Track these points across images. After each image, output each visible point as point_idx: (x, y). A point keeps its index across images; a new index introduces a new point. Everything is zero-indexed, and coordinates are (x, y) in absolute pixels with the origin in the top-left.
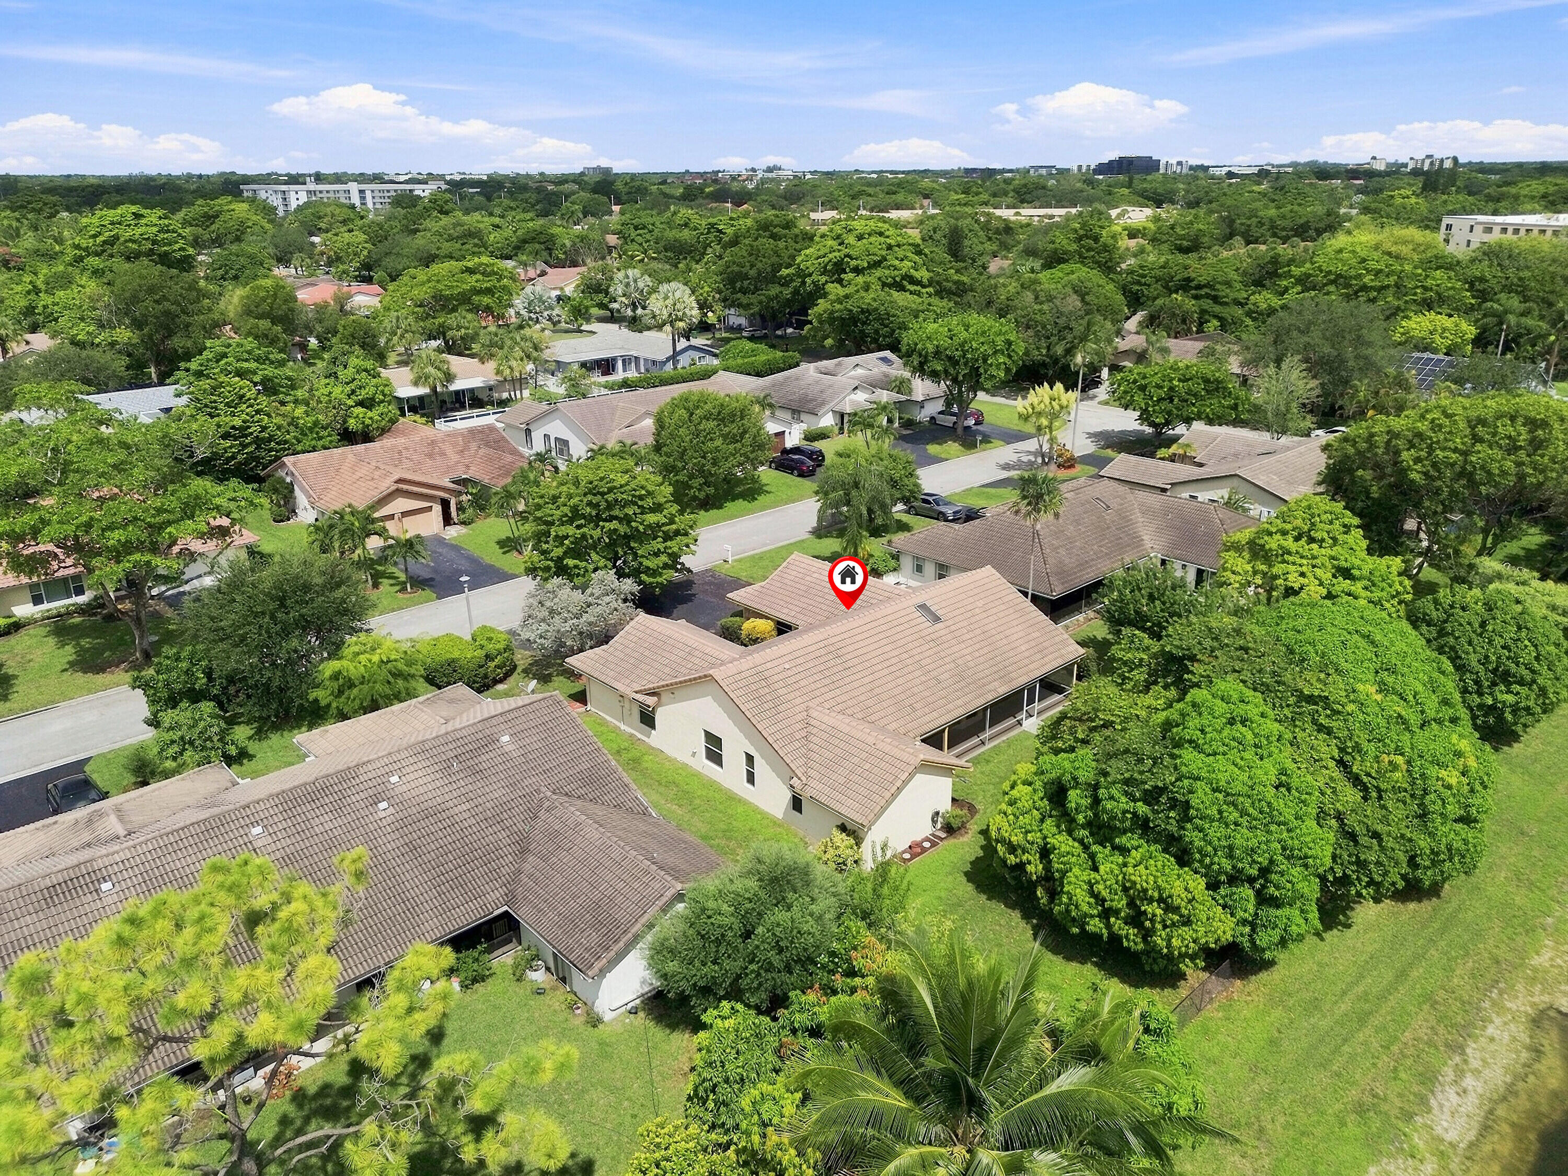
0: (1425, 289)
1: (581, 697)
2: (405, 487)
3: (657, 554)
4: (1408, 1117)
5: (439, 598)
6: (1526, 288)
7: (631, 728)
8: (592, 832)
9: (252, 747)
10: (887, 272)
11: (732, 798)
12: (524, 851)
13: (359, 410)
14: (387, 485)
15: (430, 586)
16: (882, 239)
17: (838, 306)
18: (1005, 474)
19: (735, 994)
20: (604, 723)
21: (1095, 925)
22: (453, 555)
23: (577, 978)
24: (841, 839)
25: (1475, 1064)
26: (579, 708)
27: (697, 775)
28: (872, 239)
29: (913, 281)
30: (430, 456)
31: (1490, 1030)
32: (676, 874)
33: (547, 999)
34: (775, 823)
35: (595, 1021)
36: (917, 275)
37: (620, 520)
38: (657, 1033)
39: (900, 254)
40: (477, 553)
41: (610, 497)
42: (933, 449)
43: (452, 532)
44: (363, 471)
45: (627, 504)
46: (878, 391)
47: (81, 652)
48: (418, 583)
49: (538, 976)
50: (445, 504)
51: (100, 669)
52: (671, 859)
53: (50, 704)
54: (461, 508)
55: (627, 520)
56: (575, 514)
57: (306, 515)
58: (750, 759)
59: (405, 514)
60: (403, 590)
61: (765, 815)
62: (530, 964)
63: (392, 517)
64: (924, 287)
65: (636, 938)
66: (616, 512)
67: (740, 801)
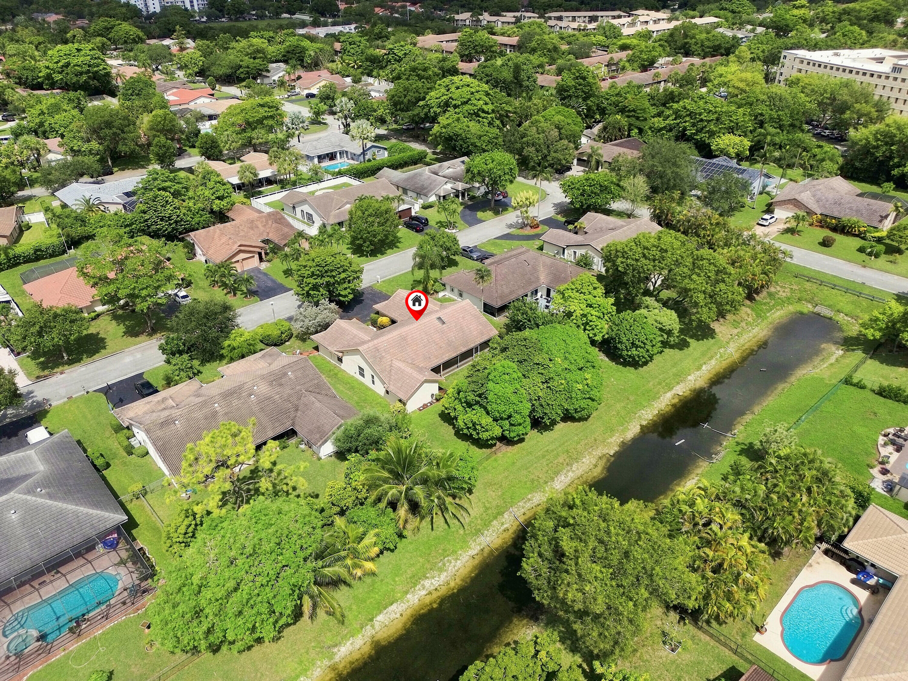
0: (731, 121)
1: (317, 348)
2: (242, 248)
3: (345, 289)
4: (546, 483)
5: (261, 300)
6: (780, 120)
7: (335, 362)
8: (318, 404)
9: (201, 369)
10: (470, 107)
11: (368, 389)
12: (297, 410)
13: (217, 202)
14: (235, 248)
15: (257, 295)
16: (469, 88)
17: (444, 130)
18: (508, 231)
19: (356, 451)
20: (324, 359)
21: (465, 431)
22: (265, 278)
23: (314, 447)
24: (399, 404)
25: (574, 469)
26: (316, 353)
27: (357, 380)
28: (464, 89)
29: (483, 111)
30: (252, 228)
31: (584, 460)
32: (342, 417)
33: (306, 453)
34: (381, 397)
35: (319, 459)
36: (485, 108)
37: (330, 277)
38: (337, 462)
39: (477, 96)
40: (274, 277)
41: (326, 268)
42: (480, 214)
43: (264, 266)
44: (224, 240)
45: (332, 271)
46: (457, 183)
47: (127, 327)
48: (252, 293)
49: (303, 446)
50: (260, 254)
51: (136, 335)
52: (341, 413)
53: (121, 350)
54: (266, 254)
55: (334, 277)
56: (313, 274)
57: (200, 257)
58: (373, 377)
59: (243, 260)
60: (246, 297)
61: (378, 394)
62: (300, 443)
63: (238, 261)
64: (489, 114)
65: (331, 436)
66: (329, 274)
67: (370, 389)
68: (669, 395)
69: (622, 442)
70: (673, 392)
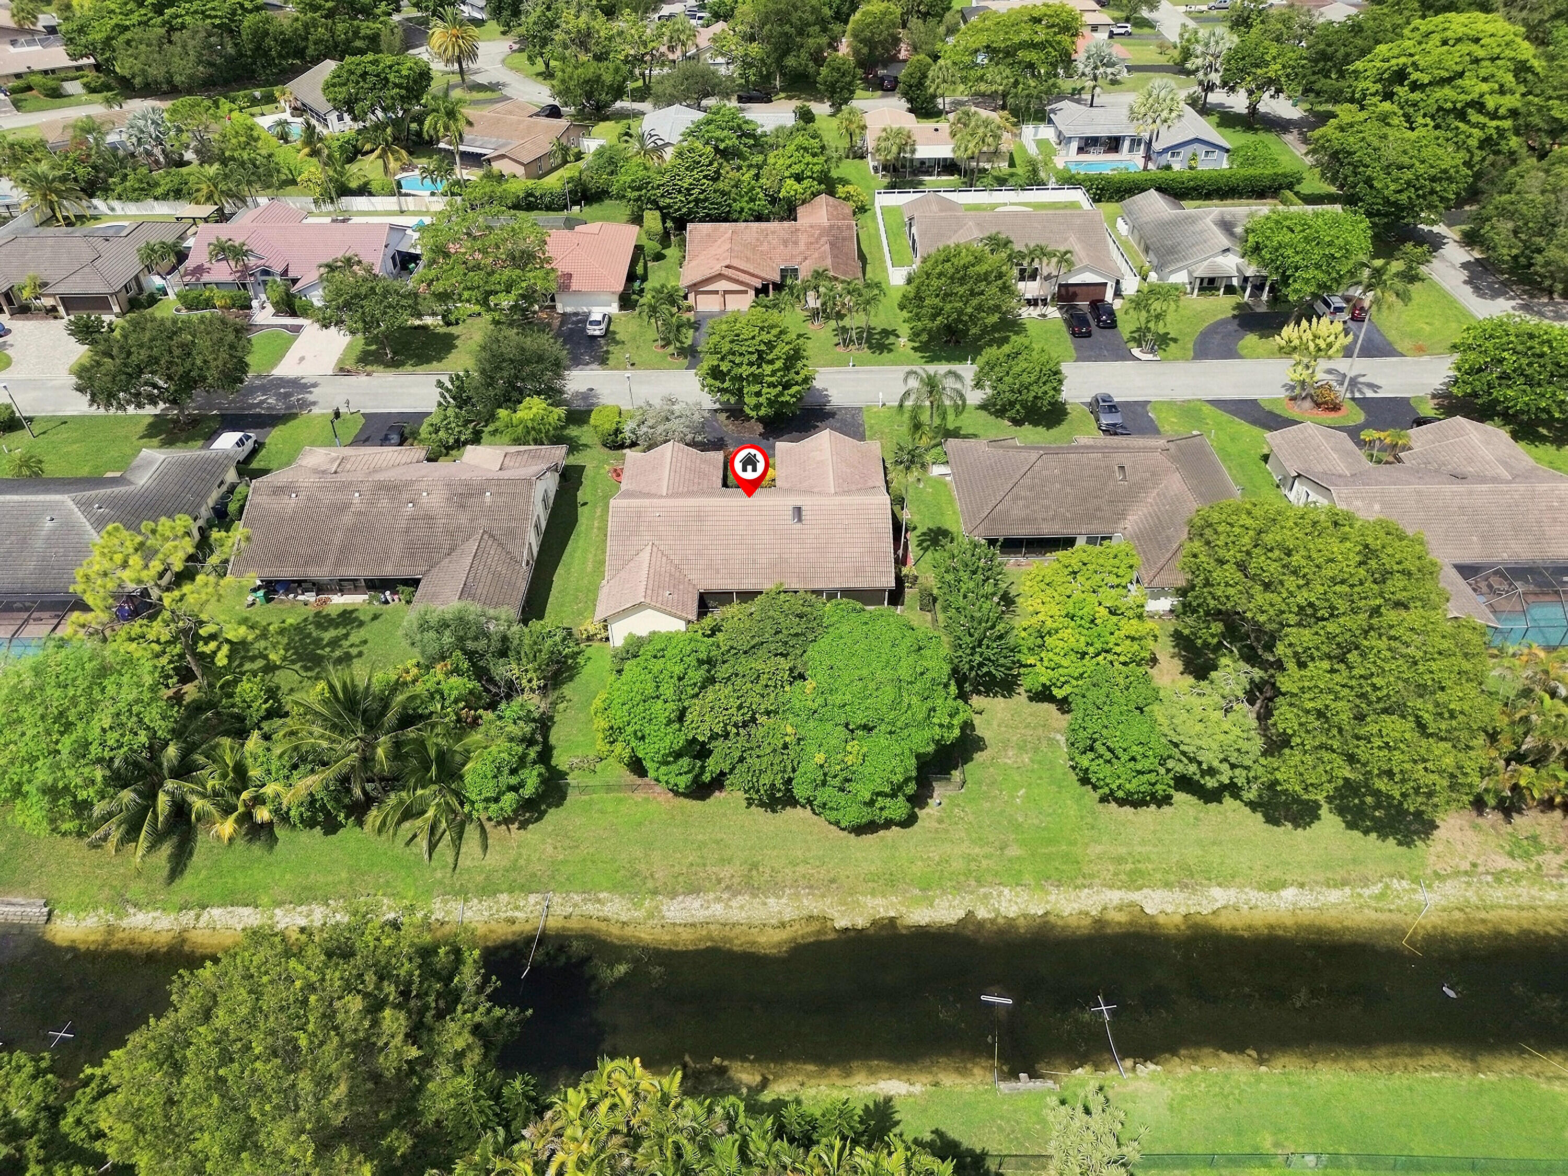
2: (728, 272)
10: (1452, 93)
12: (449, 554)
14: (717, 268)
15: (691, 358)
16: (1473, 48)
28: (1459, 48)
30: (786, 243)
31: (771, 901)
39: (1487, 69)
42: (1248, 341)
44: (721, 249)
48: (690, 351)
50: (758, 290)
59: (726, 292)
60: (673, 354)
63: (717, 292)
68: (1115, 896)
69: (892, 920)
70: (1135, 896)
